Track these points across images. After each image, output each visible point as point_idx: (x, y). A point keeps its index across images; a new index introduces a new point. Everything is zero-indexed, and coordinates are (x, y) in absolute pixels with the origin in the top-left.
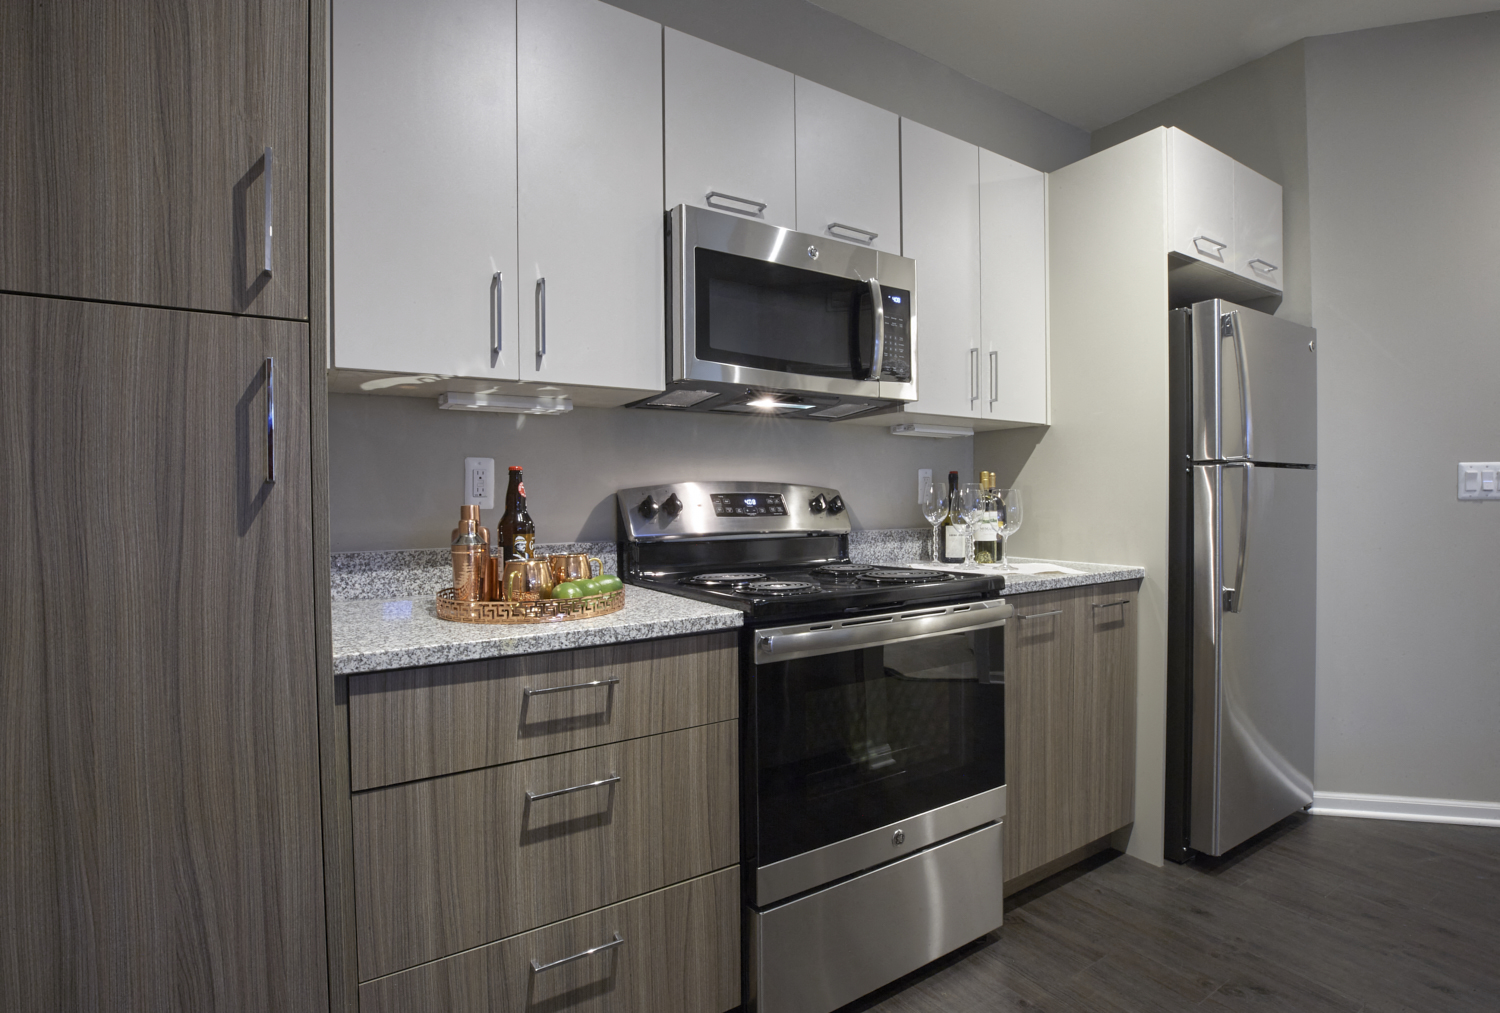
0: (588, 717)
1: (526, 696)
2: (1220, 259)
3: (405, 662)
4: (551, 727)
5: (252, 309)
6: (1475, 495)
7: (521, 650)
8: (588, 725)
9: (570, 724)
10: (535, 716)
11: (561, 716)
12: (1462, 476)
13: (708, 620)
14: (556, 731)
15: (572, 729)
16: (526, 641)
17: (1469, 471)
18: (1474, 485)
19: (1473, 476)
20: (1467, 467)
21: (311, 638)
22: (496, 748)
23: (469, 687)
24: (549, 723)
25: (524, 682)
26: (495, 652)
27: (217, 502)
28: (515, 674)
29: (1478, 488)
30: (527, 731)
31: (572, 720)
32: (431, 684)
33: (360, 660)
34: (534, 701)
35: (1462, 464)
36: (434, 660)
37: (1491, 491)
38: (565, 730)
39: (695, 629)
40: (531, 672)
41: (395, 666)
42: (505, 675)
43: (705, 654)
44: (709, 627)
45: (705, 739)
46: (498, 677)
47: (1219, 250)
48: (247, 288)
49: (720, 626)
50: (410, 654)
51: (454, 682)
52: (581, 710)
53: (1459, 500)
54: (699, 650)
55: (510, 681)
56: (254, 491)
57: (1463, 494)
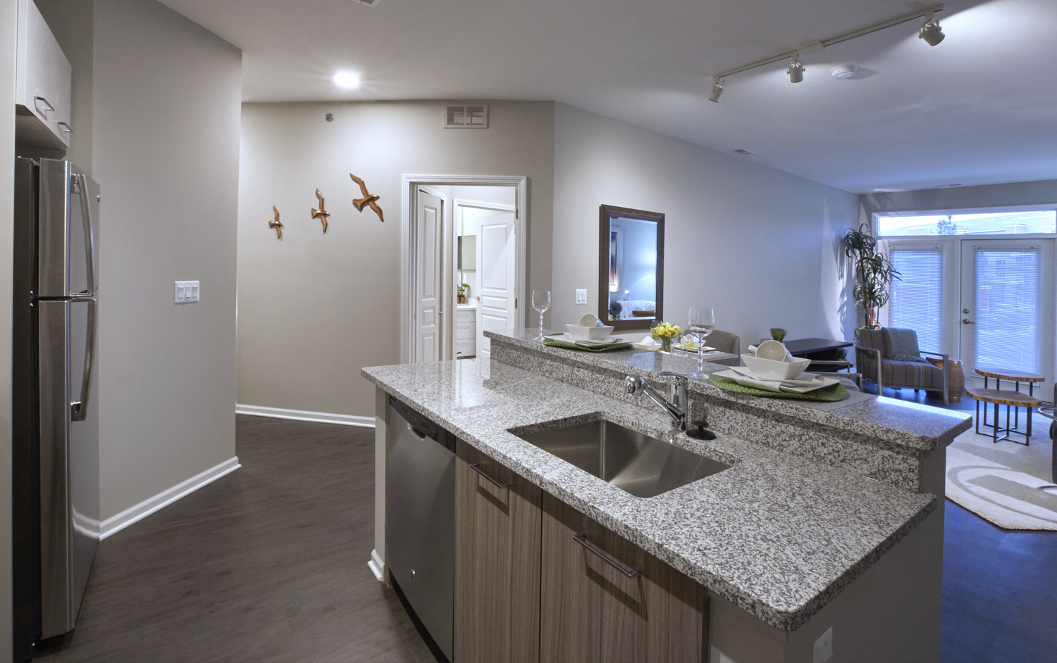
2: (45, 118)
6: (182, 300)
12: (176, 290)
17: (180, 286)
18: (181, 295)
19: (181, 290)
20: (180, 284)
29: (184, 297)
35: (177, 282)
37: (189, 298)
47: (46, 110)
53: (175, 304)
57: (177, 301)
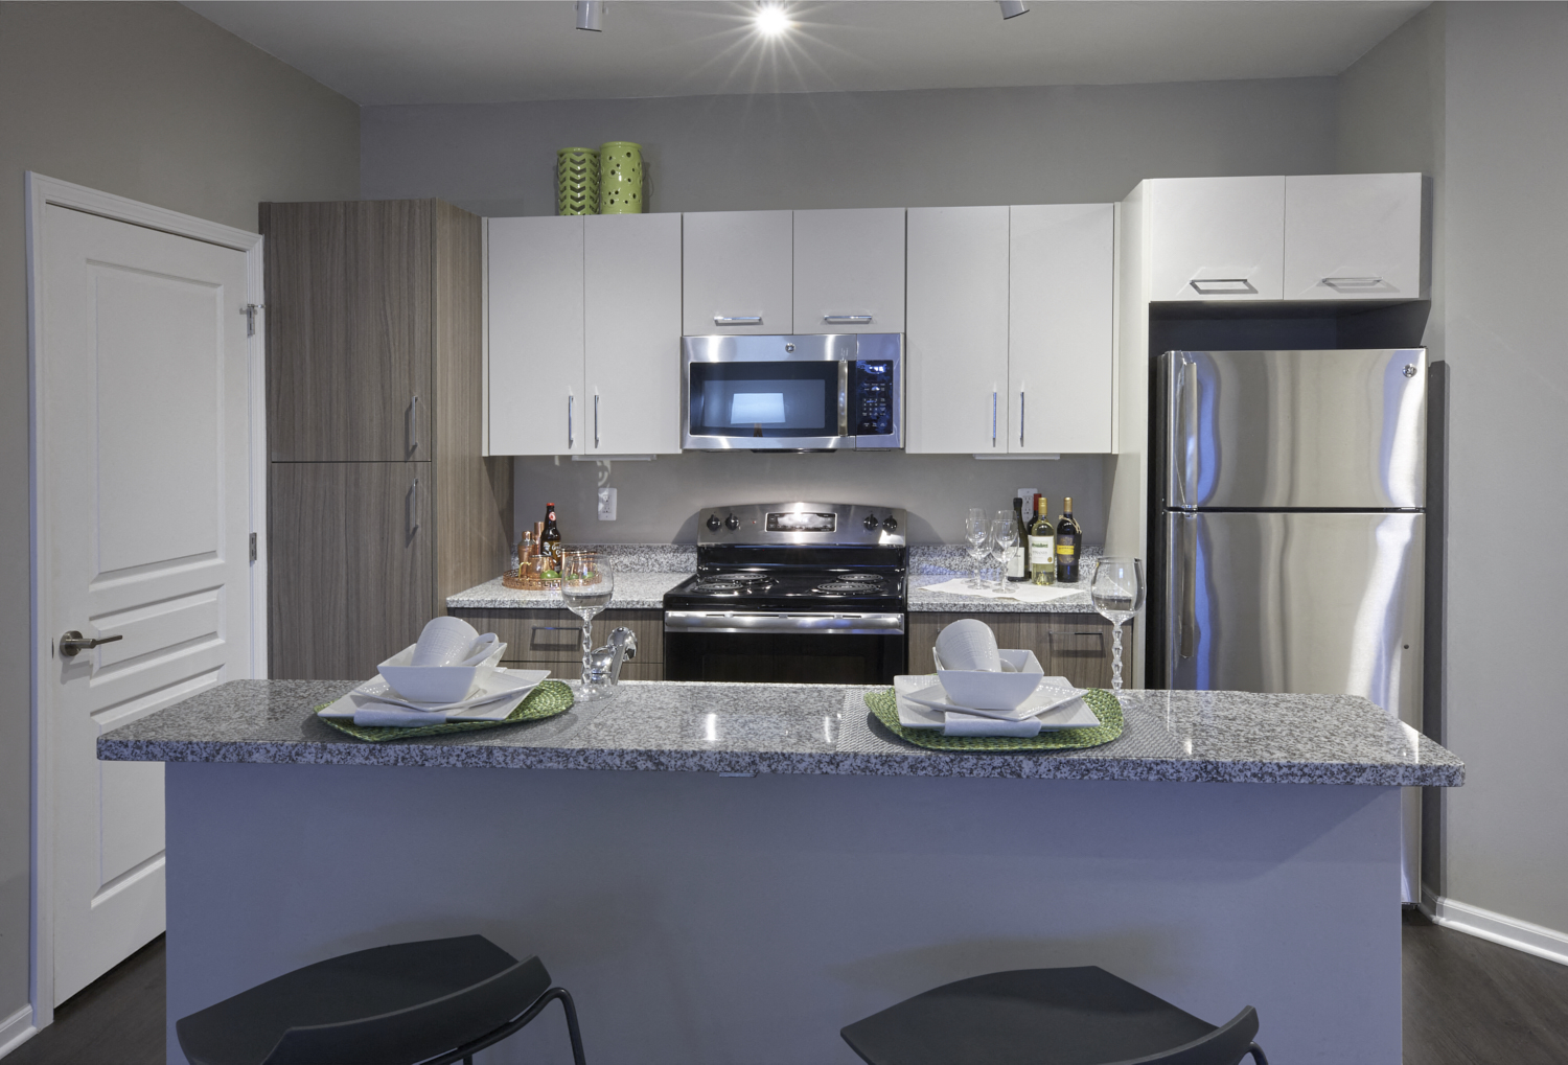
0: (567, 646)
1: (534, 630)
3: (476, 605)
4: (547, 647)
5: (411, 459)
7: (529, 606)
8: (567, 650)
9: (557, 648)
10: (539, 640)
11: (552, 643)
13: (638, 602)
14: (549, 650)
15: (558, 650)
16: (532, 602)
21: (430, 590)
22: (519, 653)
23: (506, 621)
24: (546, 645)
25: (534, 623)
26: (516, 606)
27: (398, 538)
28: (529, 618)
30: (535, 647)
31: (558, 645)
32: (489, 617)
33: (457, 602)
34: (538, 631)
36: (489, 606)
38: (554, 650)
39: (629, 607)
40: (537, 618)
41: (472, 606)
42: (524, 618)
43: (639, 622)
44: (638, 606)
45: (639, 671)
46: (520, 618)
47: (1244, 283)
48: (409, 451)
49: (646, 606)
50: (479, 602)
51: (500, 617)
52: (563, 641)
54: (635, 619)
55: (526, 621)
56: (411, 532)
